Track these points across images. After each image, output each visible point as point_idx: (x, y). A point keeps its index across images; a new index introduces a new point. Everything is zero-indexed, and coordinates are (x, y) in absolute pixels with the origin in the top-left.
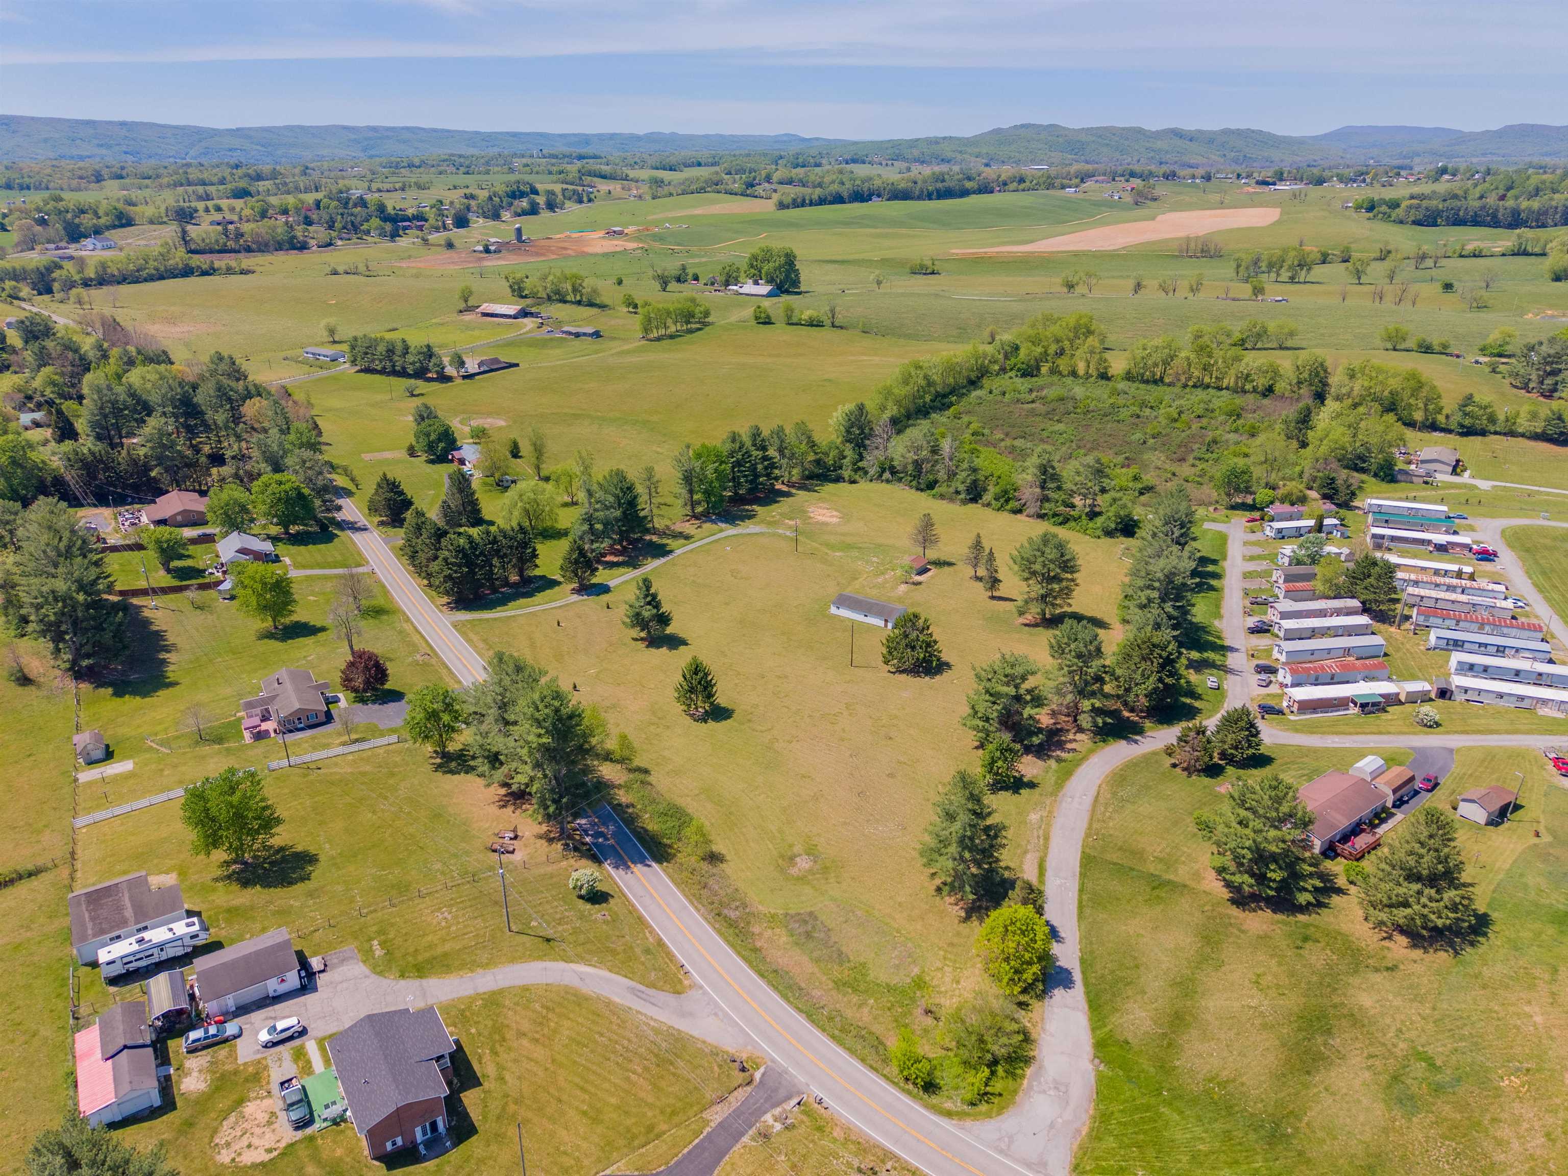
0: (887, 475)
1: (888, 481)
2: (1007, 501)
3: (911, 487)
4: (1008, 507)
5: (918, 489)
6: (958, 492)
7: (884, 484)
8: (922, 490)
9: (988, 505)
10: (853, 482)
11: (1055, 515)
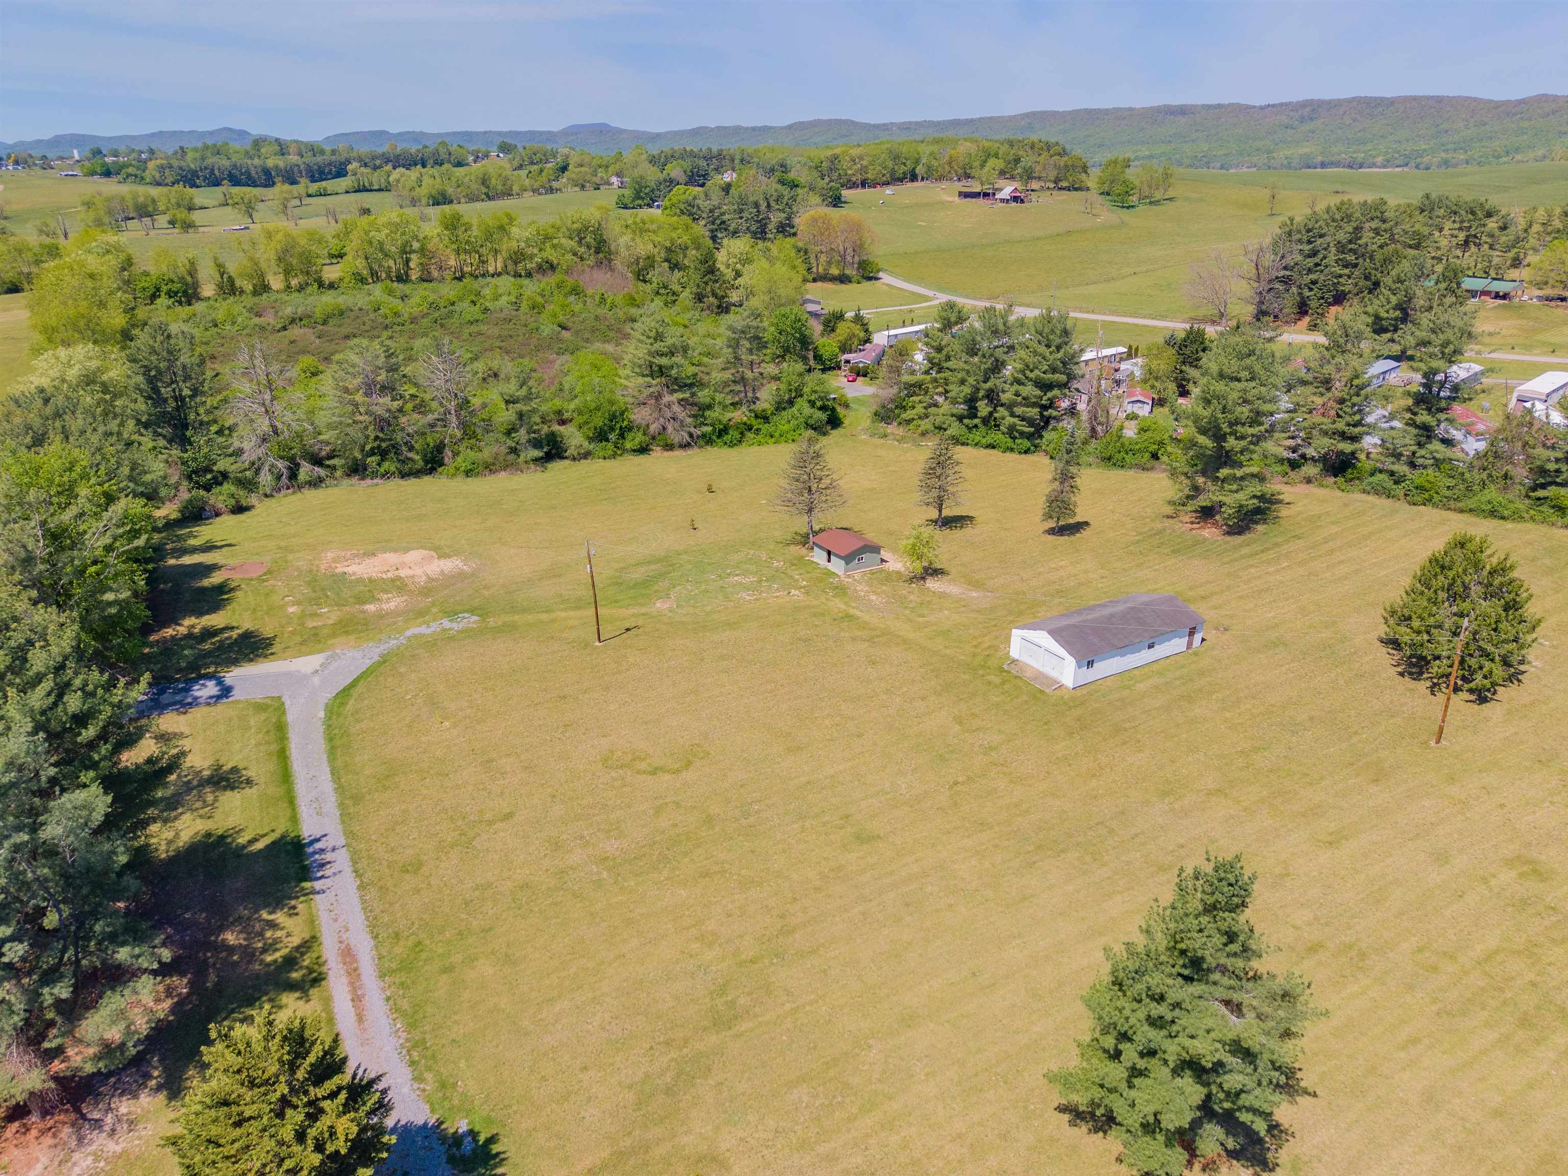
0: (306, 470)
1: (315, 483)
2: (622, 436)
3: (386, 475)
4: (628, 445)
5: (404, 475)
6: (514, 451)
7: (309, 494)
8: (417, 473)
9: (586, 455)
10: (239, 509)
11: (723, 432)
